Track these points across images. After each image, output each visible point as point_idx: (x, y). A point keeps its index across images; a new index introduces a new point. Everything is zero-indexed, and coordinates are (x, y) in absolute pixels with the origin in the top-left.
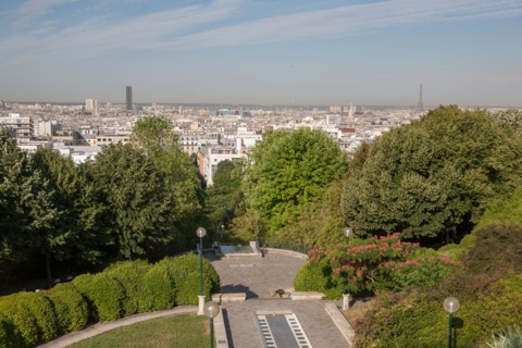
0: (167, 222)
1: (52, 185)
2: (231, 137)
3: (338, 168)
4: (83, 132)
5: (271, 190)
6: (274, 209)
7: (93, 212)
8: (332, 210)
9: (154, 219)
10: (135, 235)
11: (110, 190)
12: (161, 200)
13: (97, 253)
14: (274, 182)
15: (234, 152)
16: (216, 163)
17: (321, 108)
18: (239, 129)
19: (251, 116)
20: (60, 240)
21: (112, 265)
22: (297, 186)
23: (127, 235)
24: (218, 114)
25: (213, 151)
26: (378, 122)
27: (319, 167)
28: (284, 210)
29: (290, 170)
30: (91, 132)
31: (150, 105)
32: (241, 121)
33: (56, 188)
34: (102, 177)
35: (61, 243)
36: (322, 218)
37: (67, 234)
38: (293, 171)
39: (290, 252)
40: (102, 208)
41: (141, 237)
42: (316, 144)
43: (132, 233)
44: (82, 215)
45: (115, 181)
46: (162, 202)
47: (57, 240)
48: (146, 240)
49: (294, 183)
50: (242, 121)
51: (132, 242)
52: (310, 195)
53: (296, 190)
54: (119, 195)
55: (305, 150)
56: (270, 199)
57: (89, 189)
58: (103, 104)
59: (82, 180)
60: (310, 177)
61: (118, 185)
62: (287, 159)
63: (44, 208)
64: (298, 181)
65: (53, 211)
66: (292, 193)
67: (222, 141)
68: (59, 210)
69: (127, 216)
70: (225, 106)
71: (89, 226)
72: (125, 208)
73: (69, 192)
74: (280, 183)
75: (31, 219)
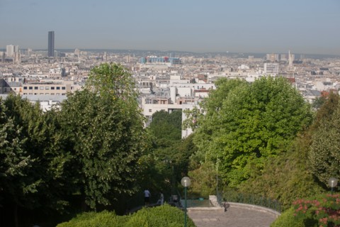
0: (133, 172)
1: (24, 133)
2: (164, 86)
3: (302, 119)
4: (9, 80)
5: (232, 142)
6: (235, 161)
7: (61, 160)
8: (299, 162)
9: (120, 169)
10: (100, 185)
11: (77, 139)
12: (127, 150)
13: (65, 203)
14: (236, 133)
15: (170, 102)
16: (151, 114)
17: (256, 56)
18: (172, 77)
19: (181, 64)
20: (32, 188)
21: (78, 215)
22: (259, 138)
23: (93, 185)
24: (145, 61)
25: (148, 101)
26: (318, 71)
27: (284, 118)
28: (245, 163)
29: (253, 120)
30: (17, 79)
31: (73, 51)
32: (170, 69)
33: (27, 136)
34: (70, 125)
35: (34, 191)
36: (287, 172)
37: (38, 182)
38: (256, 122)
39: (253, 207)
40: (69, 156)
41: (107, 188)
42: (280, 94)
43: (98, 183)
44: (52, 164)
45: (82, 130)
46: (129, 152)
47: (29, 188)
48: (112, 190)
49: (257, 134)
50: (172, 69)
51: (98, 193)
52: (273, 147)
53: (259, 142)
54: (86, 144)
55: (268, 100)
56: (231, 151)
57: (57, 137)
58: (24, 51)
59: (51, 127)
60: (273, 129)
61: (85, 134)
62: (250, 110)
63: (18, 156)
64: (261, 133)
65: (27, 159)
66: (255, 145)
67: (154, 90)
68: (31, 158)
69: (93, 166)
70: (153, 52)
71: (58, 175)
72: (92, 157)
73: (39, 139)
74: (241, 134)
75: (7, 166)
